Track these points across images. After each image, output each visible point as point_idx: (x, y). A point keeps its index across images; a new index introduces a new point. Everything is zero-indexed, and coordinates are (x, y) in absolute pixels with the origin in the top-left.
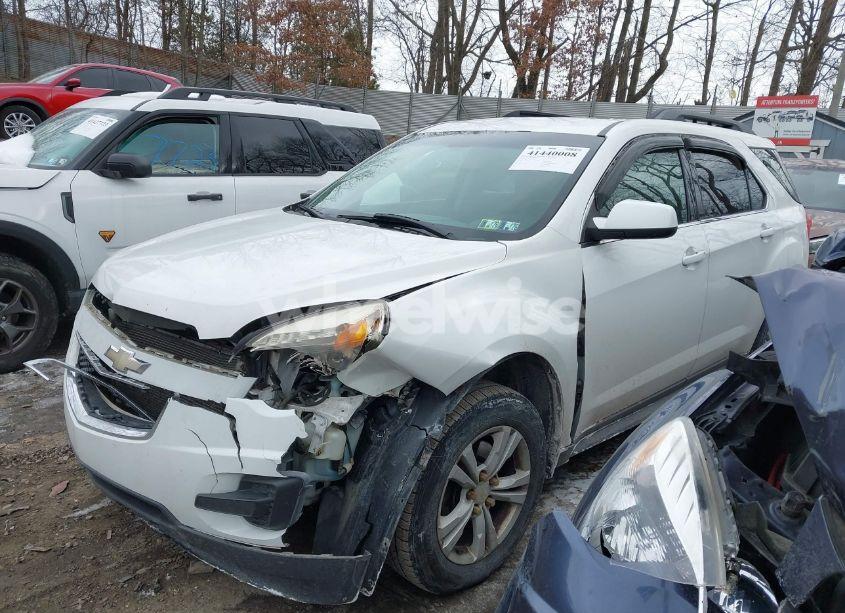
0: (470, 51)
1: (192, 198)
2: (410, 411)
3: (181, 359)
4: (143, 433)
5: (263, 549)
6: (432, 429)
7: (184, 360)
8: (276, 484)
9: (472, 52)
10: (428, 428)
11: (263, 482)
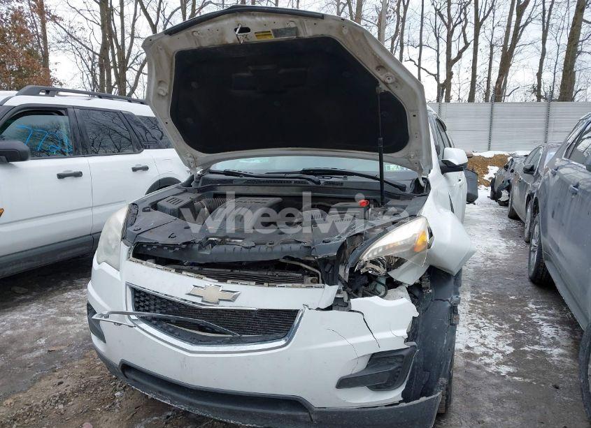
0: (130, 67)
1: (61, 176)
2: (430, 291)
3: (263, 284)
4: (283, 342)
5: (386, 406)
6: (452, 298)
7: (266, 284)
8: (404, 353)
9: (132, 67)
10: (449, 299)
11: (392, 355)
